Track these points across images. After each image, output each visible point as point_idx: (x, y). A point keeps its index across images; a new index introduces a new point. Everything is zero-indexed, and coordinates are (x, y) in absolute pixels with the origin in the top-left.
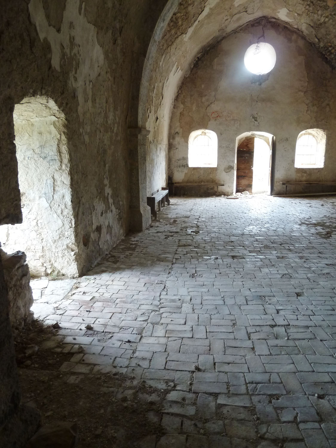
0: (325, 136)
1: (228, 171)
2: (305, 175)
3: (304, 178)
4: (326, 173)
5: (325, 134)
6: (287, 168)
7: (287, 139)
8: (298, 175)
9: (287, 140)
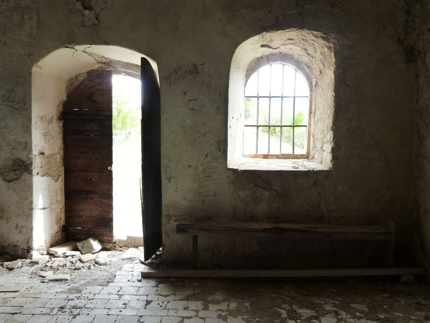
0: (333, 55)
1: (12, 175)
2: (266, 194)
3: (263, 208)
4: (340, 189)
5: (329, 48)
6: (200, 170)
7: (196, 67)
8: (242, 194)
9: (195, 70)
